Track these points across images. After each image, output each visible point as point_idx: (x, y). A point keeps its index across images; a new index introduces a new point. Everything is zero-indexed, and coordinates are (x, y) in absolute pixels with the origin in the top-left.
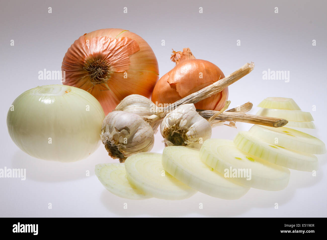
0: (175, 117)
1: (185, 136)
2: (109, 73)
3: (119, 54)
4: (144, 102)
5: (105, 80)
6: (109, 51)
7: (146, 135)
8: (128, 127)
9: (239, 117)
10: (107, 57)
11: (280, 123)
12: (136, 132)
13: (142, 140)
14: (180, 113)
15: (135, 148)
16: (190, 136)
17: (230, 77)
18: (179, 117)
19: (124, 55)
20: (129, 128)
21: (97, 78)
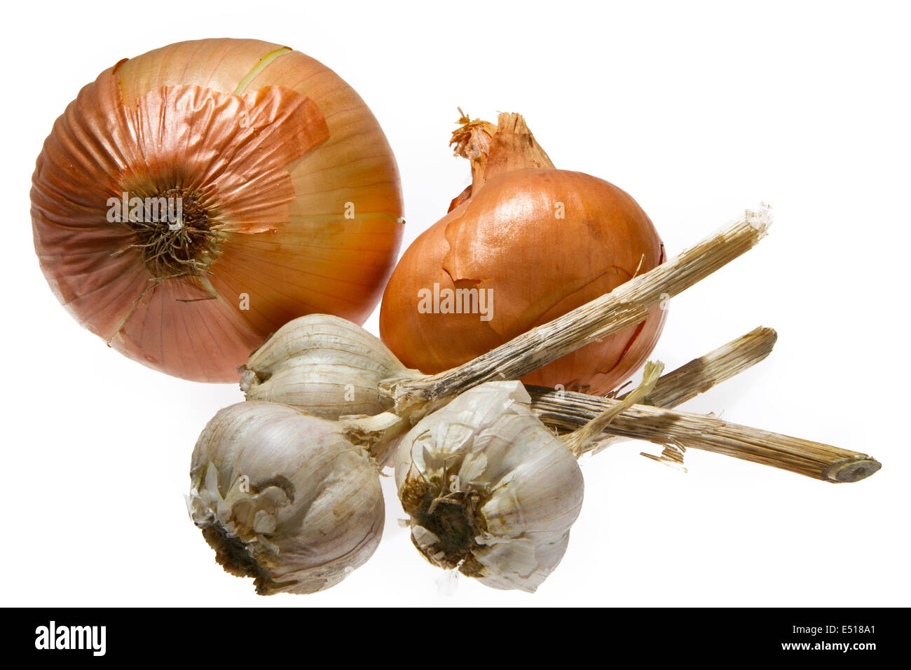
0: (444, 443)
1: (477, 514)
2: (213, 239)
3: (249, 161)
4: (352, 349)
5: (201, 267)
6: (212, 150)
7: (355, 505)
8: (287, 477)
9: (699, 432)
10: (204, 177)
11: (850, 468)
12: (318, 494)
13: (336, 527)
14: (463, 425)
15: (313, 553)
16: (499, 516)
17: (676, 268)
18: (460, 442)
19: (271, 162)
20: (293, 482)
21: (167, 256)
